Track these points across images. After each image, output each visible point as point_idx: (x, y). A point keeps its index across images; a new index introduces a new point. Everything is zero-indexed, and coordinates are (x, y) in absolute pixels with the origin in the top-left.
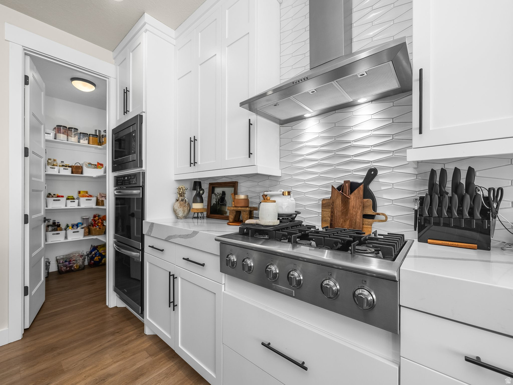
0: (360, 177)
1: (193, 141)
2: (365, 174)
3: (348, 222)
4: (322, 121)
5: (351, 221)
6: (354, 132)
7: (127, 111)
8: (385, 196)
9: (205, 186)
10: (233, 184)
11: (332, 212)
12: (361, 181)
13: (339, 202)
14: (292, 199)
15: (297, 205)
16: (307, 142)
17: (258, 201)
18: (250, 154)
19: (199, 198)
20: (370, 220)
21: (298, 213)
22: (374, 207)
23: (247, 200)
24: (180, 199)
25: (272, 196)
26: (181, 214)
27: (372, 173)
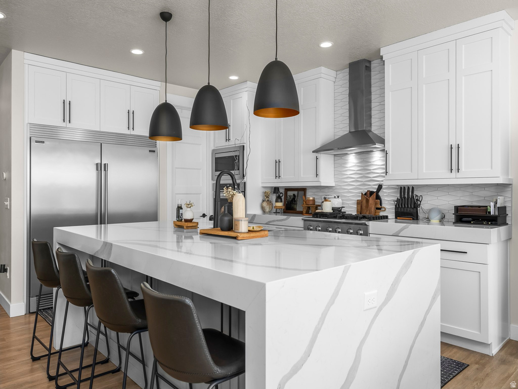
0: (375, 189)
1: (278, 163)
2: (377, 187)
3: (368, 212)
4: (357, 157)
5: (370, 211)
6: (373, 165)
7: (229, 139)
8: (386, 199)
9: (282, 191)
10: (303, 190)
11: (361, 207)
12: (375, 191)
13: (364, 201)
14: (340, 200)
15: (343, 203)
16: (350, 167)
17: (321, 201)
18: (317, 175)
19: (279, 199)
20: (379, 210)
21: (342, 207)
22: (381, 204)
23: (314, 200)
24: (266, 200)
25: (329, 198)
26: (267, 210)
27: (380, 187)
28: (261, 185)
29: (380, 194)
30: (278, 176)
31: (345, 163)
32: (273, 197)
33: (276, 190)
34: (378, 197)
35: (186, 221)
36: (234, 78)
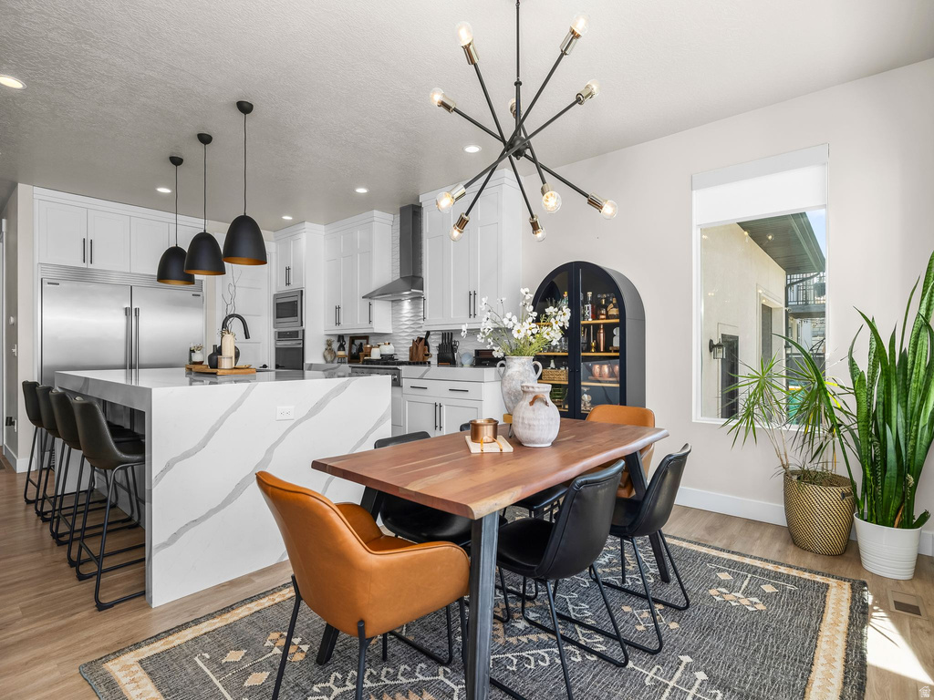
0: (424, 335)
1: (338, 308)
2: (426, 333)
4: (410, 304)
5: (419, 356)
7: (289, 283)
8: (431, 345)
9: (347, 339)
10: (366, 338)
11: (413, 353)
12: (424, 337)
13: (415, 348)
14: (391, 346)
18: (371, 320)
19: (342, 347)
20: (426, 356)
21: (395, 354)
22: (428, 351)
24: (329, 349)
26: (329, 359)
27: (428, 333)
28: (324, 333)
29: (429, 340)
30: (338, 323)
31: (401, 310)
32: (335, 346)
33: (341, 338)
34: (426, 344)
35: (195, 363)
36: (287, 218)
